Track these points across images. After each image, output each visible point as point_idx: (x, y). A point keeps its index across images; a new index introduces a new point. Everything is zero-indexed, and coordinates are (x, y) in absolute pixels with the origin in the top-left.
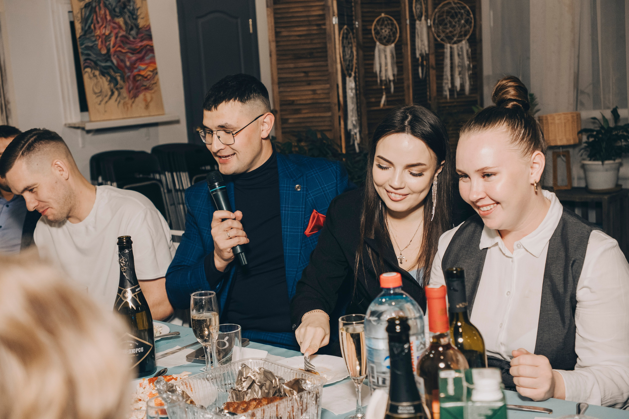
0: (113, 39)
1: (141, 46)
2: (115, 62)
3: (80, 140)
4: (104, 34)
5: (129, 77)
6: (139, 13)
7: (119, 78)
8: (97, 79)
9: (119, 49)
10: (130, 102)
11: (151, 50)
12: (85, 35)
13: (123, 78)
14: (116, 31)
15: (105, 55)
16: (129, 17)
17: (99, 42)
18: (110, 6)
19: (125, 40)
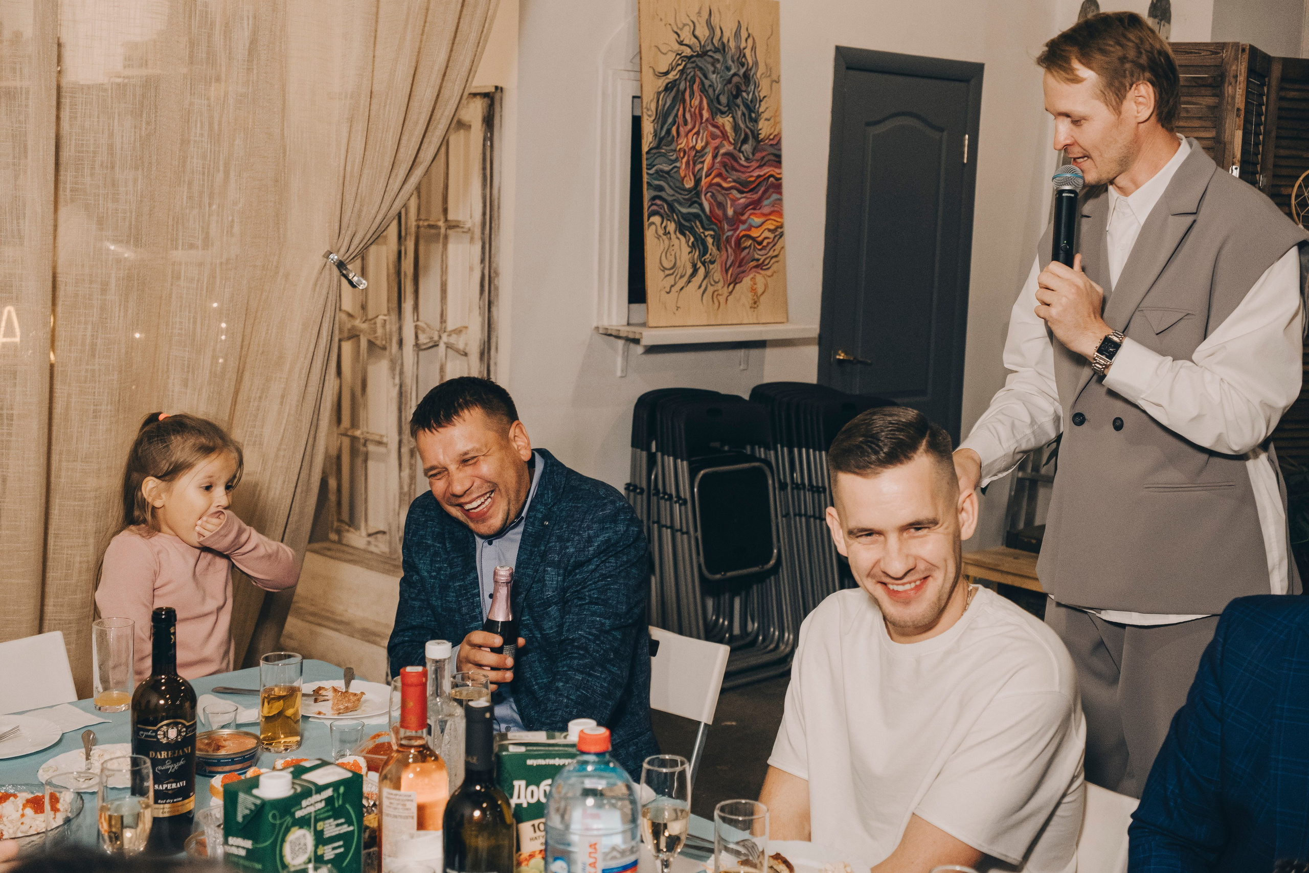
0: (709, 158)
1: (759, 177)
2: (706, 206)
3: (619, 362)
4: (694, 147)
5: (728, 240)
6: (761, 110)
7: (710, 240)
8: (670, 239)
9: (717, 180)
10: (725, 291)
11: (777, 187)
12: (658, 147)
13: (717, 239)
14: (717, 142)
15: (690, 191)
16: (743, 114)
17: (683, 164)
18: (710, 91)
19: (730, 162)
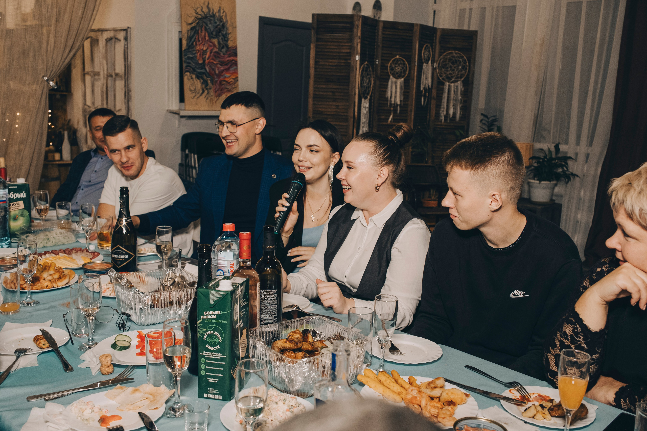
0: (208, 53)
1: (228, 60)
2: (208, 69)
3: (177, 122)
4: (202, 49)
5: (216, 82)
6: (229, 37)
7: (209, 82)
8: (193, 80)
9: (212, 61)
10: (216, 99)
11: (236, 63)
12: (188, 49)
13: (212, 81)
14: (212, 48)
15: (201, 64)
16: (222, 39)
17: (198, 55)
18: (209, 30)
19: (217, 55)
